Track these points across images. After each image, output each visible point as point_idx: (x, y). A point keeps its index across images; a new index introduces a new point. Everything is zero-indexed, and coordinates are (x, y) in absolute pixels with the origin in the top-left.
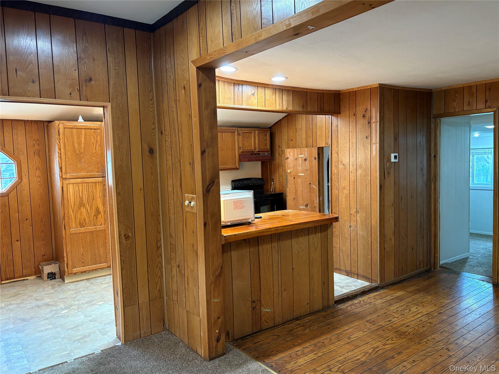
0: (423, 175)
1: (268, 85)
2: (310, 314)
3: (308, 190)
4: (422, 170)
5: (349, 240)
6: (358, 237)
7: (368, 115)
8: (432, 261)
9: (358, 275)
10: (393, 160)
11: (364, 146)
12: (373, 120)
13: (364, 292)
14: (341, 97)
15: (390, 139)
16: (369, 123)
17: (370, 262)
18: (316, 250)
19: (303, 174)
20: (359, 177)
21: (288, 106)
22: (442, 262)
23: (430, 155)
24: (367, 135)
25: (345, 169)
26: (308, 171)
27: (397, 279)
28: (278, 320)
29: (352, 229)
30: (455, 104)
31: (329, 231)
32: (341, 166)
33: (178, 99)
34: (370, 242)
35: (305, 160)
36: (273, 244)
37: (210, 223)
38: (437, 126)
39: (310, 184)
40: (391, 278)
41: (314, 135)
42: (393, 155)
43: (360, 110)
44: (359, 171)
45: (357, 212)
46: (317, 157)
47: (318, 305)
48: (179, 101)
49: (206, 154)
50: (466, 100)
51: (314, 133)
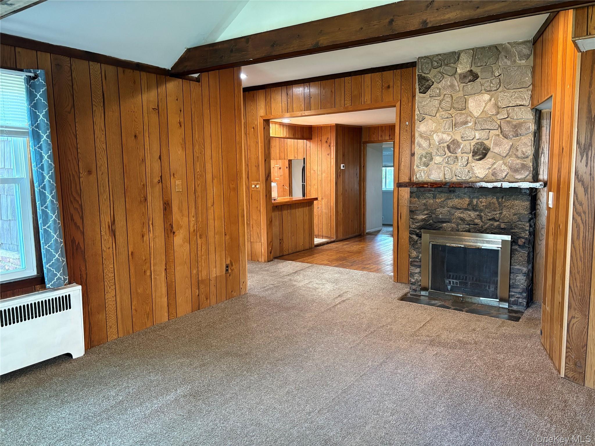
0: (357, 177)
1: (277, 122)
2: (304, 250)
3: (282, 190)
4: (357, 174)
5: (317, 216)
6: (323, 213)
7: (329, 142)
8: (362, 229)
9: (322, 236)
10: (342, 168)
11: (326, 160)
12: (332, 145)
13: (328, 243)
14: (312, 129)
15: (340, 156)
16: (329, 146)
17: (330, 227)
18: (306, 216)
19: (278, 179)
20: (323, 178)
21: (286, 135)
22: (367, 231)
23: (361, 166)
24: (328, 153)
25: (315, 173)
26: (282, 177)
27: (344, 238)
28: (290, 251)
29: (319, 209)
30: (374, 136)
31: (312, 206)
32: (312, 172)
33: (248, 133)
34: (330, 216)
35: (280, 168)
36: (288, 211)
37: (268, 195)
38: (365, 148)
39: (283, 185)
40: (341, 237)
41: (285, 151)
42: (342, 165)
43: (324, 139)
44: (324, 175)
45: (322, 199)
46: (288, 167)
47: (307, 247)
48: (249, 134)
49: (266, 161)
50: (380, 134)
51: (285, 150)
